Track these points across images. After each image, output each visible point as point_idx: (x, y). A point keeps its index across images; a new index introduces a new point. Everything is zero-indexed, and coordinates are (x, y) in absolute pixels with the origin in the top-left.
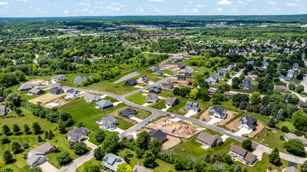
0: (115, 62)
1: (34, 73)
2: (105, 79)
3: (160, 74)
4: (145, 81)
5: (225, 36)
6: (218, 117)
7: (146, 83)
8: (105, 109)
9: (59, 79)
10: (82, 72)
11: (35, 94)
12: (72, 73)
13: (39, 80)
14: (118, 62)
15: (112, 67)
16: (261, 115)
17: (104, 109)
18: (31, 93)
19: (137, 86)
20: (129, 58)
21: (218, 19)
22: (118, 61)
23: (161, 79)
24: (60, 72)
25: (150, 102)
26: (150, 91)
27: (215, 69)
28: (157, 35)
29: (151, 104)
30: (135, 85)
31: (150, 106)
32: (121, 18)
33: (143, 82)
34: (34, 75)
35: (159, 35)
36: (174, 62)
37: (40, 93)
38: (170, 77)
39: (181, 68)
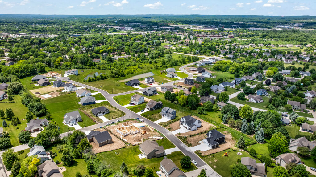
1: (55, 66)
2: (114, 77)
3: (171, 76)
4: (149, 82)
5: (286, 40)
6: (186, 128)
7: (150, 84)
9: (72, 74)
10: (99, 68)
11: (40, 85)
12: (90, 69)
13: (55, 73)
14: (142, 61)
15: (132, 66)
16: (242, 132)
17: (84, 105)
18: (38, 83)
19: (138, 87)
20: (156, 58)
23: (169, 82)
26: (143, 93)
27: (236, 76)
28: (208, 35)
29: (132, 105)
31: (129, 108)
33: (147, 83)
34: (55, 68)
35: (210, 35)
37: (45, 85)
38: (181, 80)
39: (199, 72)
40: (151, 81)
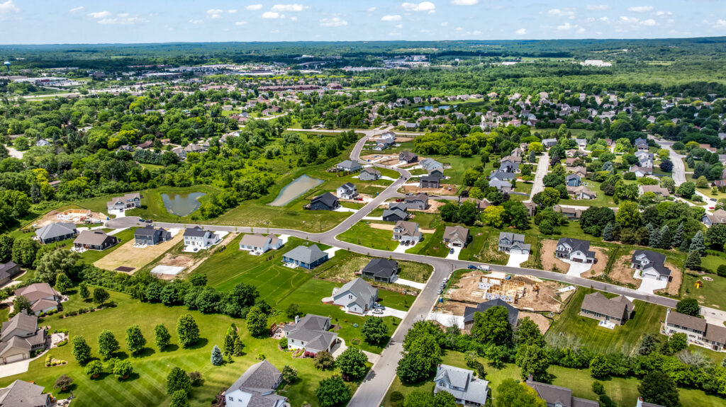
0: (239, 154)
1: (47, 194)
2: (248, 197)
3: (373, 177)
4: (351, 195)
6: (580, 261)
7: (356, 199)
8: (315, 269)
9: (128, 206)
10: (172, 184)
11: (93, 247)
12: (146, 188)
13: (75, 212)
14: (245, 155)
15: (239, 169)
17: (311, 268)
18: (79, 245)
19: (341, 209)
21: (400, 48)
22: (244, 152)
23: (381, 189)
24: (117, 188)
25: (407, 243)
26: (385, 218)
28: (288, 87)
29: (410, 246)
30: (337, 206)
31: (413, 251)
32: (165, 48)
33: (347, 197)
35: (293, 86)
36: (380, 149)
37: (108, 245)
38: (397, 182)
39: (409, 162)
40: (354, 193)
